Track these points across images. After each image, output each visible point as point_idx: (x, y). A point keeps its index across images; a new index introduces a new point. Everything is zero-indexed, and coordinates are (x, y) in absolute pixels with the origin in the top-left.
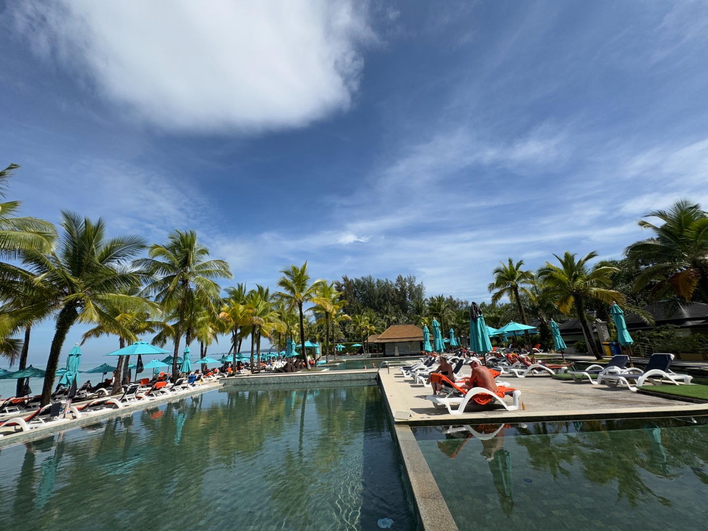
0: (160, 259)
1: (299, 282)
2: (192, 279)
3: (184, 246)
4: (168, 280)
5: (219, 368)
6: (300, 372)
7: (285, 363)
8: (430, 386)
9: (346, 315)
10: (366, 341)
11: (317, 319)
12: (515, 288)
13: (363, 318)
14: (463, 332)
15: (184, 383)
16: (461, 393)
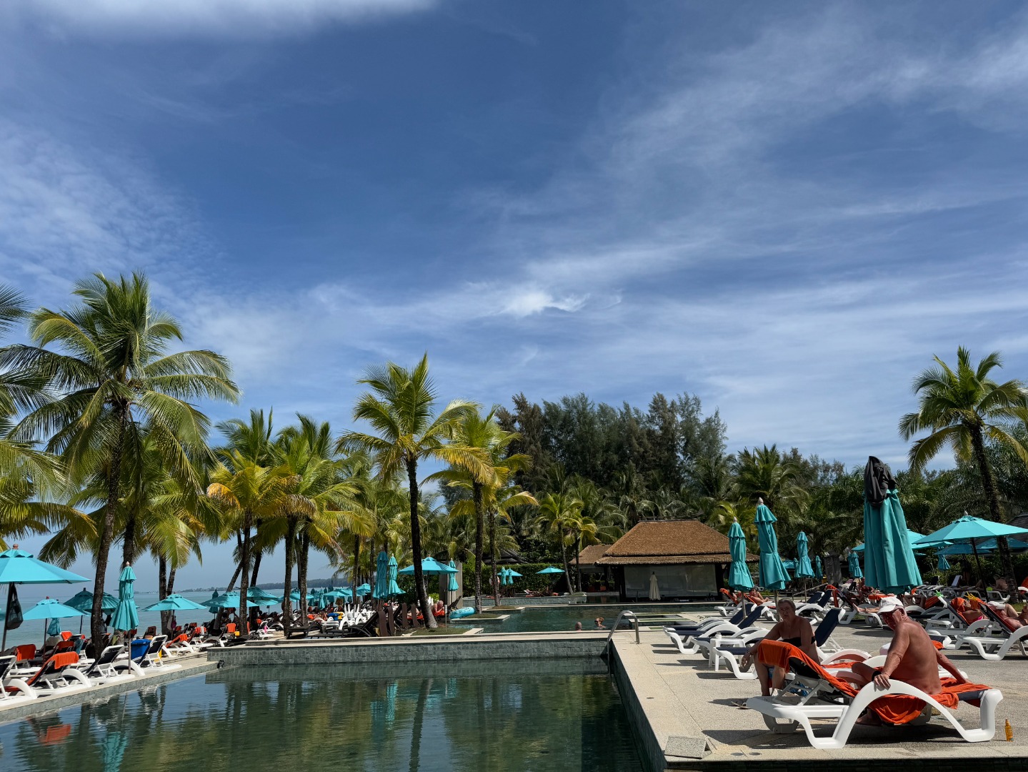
0: (58, 348)
1: (409, 405)
2: (137, 398)
3: (117, 313)
4: (76, 401)
5: (205, 625)
6: (408, 635)
7: (370, 614)
8: (752, 674)
9: (525, 494)
10: (574, 561)
11: (449, 503)
12: (974, 428)
13: (565, 502)
14: (829, 544)
15: (120, 659)
16: (839, 693)
